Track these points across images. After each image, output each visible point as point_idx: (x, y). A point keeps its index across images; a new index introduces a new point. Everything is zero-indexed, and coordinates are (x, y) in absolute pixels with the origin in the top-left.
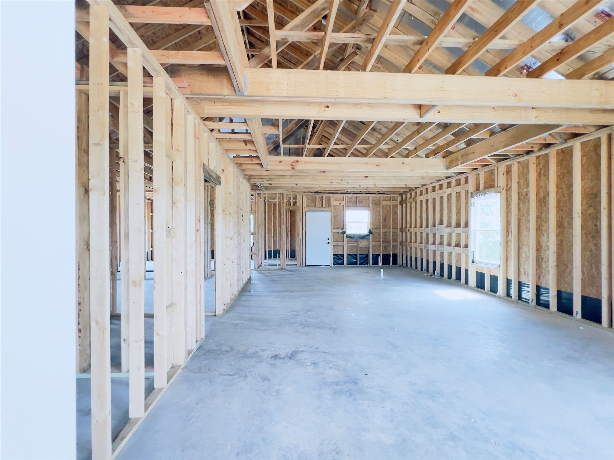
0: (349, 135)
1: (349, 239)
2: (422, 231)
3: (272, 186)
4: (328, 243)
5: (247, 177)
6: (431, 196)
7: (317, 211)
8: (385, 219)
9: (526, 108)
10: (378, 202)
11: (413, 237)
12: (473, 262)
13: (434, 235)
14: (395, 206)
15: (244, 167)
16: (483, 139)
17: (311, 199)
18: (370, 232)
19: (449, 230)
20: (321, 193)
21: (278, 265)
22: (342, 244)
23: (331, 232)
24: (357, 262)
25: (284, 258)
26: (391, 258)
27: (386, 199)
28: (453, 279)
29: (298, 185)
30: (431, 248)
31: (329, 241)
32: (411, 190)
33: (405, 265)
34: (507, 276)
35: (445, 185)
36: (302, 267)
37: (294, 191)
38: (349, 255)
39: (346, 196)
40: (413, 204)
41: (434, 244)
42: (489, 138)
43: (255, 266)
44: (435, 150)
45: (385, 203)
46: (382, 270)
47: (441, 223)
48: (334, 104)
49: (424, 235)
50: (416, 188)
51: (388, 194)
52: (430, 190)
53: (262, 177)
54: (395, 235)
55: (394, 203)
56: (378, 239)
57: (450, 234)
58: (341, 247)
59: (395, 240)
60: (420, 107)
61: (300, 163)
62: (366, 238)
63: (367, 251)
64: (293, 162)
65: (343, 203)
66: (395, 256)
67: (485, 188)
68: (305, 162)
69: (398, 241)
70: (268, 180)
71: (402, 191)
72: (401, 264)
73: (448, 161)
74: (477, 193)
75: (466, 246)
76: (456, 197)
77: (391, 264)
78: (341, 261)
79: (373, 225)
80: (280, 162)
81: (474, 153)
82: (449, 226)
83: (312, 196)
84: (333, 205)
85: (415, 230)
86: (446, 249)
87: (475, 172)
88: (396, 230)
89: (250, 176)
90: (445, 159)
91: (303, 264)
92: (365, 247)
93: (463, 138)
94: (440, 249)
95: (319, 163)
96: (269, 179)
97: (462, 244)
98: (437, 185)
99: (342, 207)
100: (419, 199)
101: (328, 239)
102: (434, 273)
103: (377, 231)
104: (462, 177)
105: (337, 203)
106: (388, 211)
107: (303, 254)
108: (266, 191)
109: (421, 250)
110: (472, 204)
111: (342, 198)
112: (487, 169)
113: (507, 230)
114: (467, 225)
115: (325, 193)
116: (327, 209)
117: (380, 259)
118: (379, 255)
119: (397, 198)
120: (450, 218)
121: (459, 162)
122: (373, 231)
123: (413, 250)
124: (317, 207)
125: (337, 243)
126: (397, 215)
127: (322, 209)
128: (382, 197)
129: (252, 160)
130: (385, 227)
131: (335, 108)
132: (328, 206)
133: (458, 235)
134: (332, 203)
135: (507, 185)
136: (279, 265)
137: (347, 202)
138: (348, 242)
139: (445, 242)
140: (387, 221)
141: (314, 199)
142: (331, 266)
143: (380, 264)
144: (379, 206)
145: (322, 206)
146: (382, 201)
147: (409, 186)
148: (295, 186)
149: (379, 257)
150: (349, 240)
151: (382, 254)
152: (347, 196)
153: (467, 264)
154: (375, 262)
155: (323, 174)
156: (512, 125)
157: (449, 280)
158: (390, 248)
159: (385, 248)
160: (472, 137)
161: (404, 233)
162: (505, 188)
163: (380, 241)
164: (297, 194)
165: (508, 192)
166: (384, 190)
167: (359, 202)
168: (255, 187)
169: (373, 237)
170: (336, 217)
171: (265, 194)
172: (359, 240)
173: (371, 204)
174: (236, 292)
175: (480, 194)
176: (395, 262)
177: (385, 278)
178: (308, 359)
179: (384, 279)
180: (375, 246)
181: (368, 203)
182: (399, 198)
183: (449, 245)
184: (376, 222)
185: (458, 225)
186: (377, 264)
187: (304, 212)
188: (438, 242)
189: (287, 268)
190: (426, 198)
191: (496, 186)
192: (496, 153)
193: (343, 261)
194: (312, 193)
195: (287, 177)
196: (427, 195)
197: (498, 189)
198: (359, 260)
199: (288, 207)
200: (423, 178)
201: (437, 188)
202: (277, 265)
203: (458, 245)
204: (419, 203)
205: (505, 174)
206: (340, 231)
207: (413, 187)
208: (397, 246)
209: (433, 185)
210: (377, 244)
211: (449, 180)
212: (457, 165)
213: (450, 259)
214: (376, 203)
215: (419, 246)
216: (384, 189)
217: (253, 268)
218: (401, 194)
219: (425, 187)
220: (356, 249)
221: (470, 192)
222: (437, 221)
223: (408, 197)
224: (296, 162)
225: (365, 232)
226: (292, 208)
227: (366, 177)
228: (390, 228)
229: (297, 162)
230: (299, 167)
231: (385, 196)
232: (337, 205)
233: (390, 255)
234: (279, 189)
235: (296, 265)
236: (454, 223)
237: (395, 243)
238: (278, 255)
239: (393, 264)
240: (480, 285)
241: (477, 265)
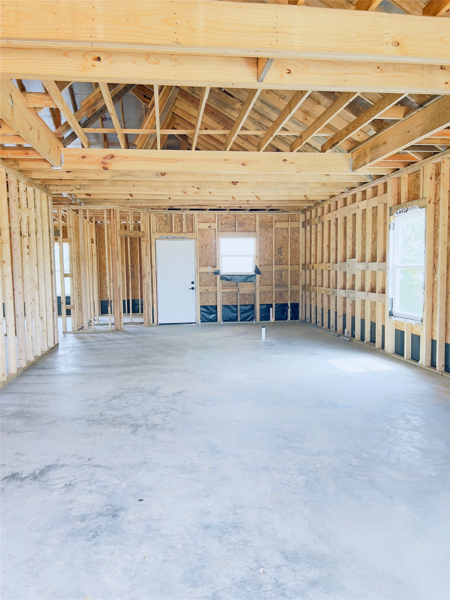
1: (225, 281)
2: (329, 269)
3: (92, 197)
4: (193, 289)
5: (39, 182)
6: (340, 213)
7: (174, 238)
8: (280, 251)
9: (431, 67)
10: (269, 224)
11: (319, 278)
12: (391, 314)
13: (345, 274)
14: (297, 230)
15: (23, 165)
16: (396, 121)
17: (165, 219)
18: (257, 271)
19: (361, 266)
20: (180, 209)
21: (110, 324)
22: (214, 290)
23: (197, 271)
24: (237, 317)
25: (120, 313)
26: (289, 310)
27: (282, 219)
28: (366, 341)
29: (134, 197)
30: (341, 293)
31: (193, 286)
32: (317, 203)
33: (308, 321)
34: (432, 336)
35: (359, 197)
36: (151, 326)
37: (135, 207)
38: (224, 306)
39: (220, 214)
40: (320, 225)
41: (344, 288)
42: (403, 119)
43: (74, 327)
44: (332, 139)
45: (279, 225)
46: (264, 329)
47: (353, 256)
48: (109, 53)
49: (332, 273)
50: (324, 201)
51: (283, 212)
52: (340, 203)
53: (64, 183)
54: (295, 275)
55: (294, 225)
56: (269, 282)
57: (364, 272)
58: (213, 295)
59: (295, 282)
60: (257, 60)
61: (116, 159)
62: (250, 279)
63: (253, 301)
64: (104, 158)
65: (215, 226)
66: (295, 307)
67: (409, 200)
68: (126, 158)
69: (299, 285)
70: (78, 188)
71: (305, 205)
72: (304, 319)
73: (354, 158)
74: (397, 209)
75: (383, 292)
76: (373, 214)
77: (289, 318)
78: (213, 315)
79: (261, 259)
80: (84, 157)
81: (385, 143)
82: (363, 260)
83: (166, 215)
84: (199, 230)
85: (321, 267)
86: (359, 296)
87: (396, 175)
88: (296, 267)
89: (45, 180)
90: (350, 154)
91: (153, 322)
92: (249, 295)
93: (365, 118)
94: (351, 295)
95: (148, 159)
96: (80, 185)
97: (378, 289)
98: (349, 196)
99: (213, 232)
100: (327, 217)
101: (193, 283)
102: (344, 333)
103: (268, 268)
104: (379, 183)
105: (205, 226)
106: (284, 237)
107: (153, 307)
108: (85, 206)
109: (329, 296)
110: (391, 225)
111: (212, 216)
112: (411, 169)
113: (434, 266)
114: (384, 260)
115: (186, 209)
116: (189, 235)
117: (272, 311)
118: (271, 306)
119: (299, 218)
120: (364, 247)
121: (368, 159)
122: (261, 269)
123: (319, 297)
124: (173, 231)
125: (207, 288)
126: (299, 244)
127: (182, 235)
128: (274, 216)
129: (27, 154)
130: (279, 262)
131: (112, 62)
132: (191, 231)
133: (374, 273)
134: (198, 226)
135: (436, 195)
136: (112, 324)
137: (221, 224)
138: (224, 287)
139: (358, 286)
140: (284, 254)
141: (169, 218)
142: (198, 324)
143: (272, 319)
144: (270, 229)
145: (182, 232)
146: (276, 222)
147: (310, 198)
148: (130, 197)
149: (271, 309)
150: (225, 284)
151: (276, 305)
152: (221, 215)
153: (384, 318)
154: (265, 317)
155: (161, 178)
156: (433, 97)
157: (361, 343)
158: (287, 295)
159: (281, 294)
160: (376, 117)
161: (308, 271)
162: (433, 201)
163: (272, 285)
164: (140, 210)
165: (437, 207)
166: (275, 205)
167: (240, 224)
169: (261, 278)
170: (204, 248)
171: (85, 211)
172: (239, 284)
173: (258, 227)
174: (14, 370)
175: (401, 210)
176: (295, 316)
177: (268, 341)
178: (65, 477)
179: (266, 343)
180: (265, 292)
181: (254, 226)
182: (302, 218)
183: (363, 289)
184: (267, 255)
185: (374, 259)
186: (268, 319)
187: (153, 240)
188: (348, 285)
189: (126, 328)
190: (334, 217)
191: (421, 197)
192: (413, 143)
193: (217, 316)
194: (165, 209)
195: (106, 183)
196: (335, 212)
197: (422, 202)
198: (241, 314)
199: (124, 232)
200: (324, 185)
201: (349, 200)
202: (108, 324)
203: (373, 290)
204: (326, 225)
205: (434, 178)
206: (210, 269)
207: (319, 198)
208: (299, 291)
209: (344, 195)
210: (268, 288)
211: (363, 188)
212: (365, 164)
213: (363, 312)
214: (267, 226)
215: (325, 291)
216: (273, 202)
217: (70, 329)
218: (304, 211)
219: (334, 199)
220: (235, 298)
221: (389, 206)
222: (349, 253)
223: (313, 215)
224: (109, 157)
225: (251, 271)
226: (131, 232)
227: (235, 183)
228: (288, 264)
229: (112, 157)
230: (114, 166)
231: (280, 214)
232: (205, 229)
233: (287, 304)
234: (106, 202)
235: (142, 323)
236: (368, 257)
237: (295, 288)
238: (109, 308)
239: (291, 319)
240: (399, 351)
241: (397, 319)
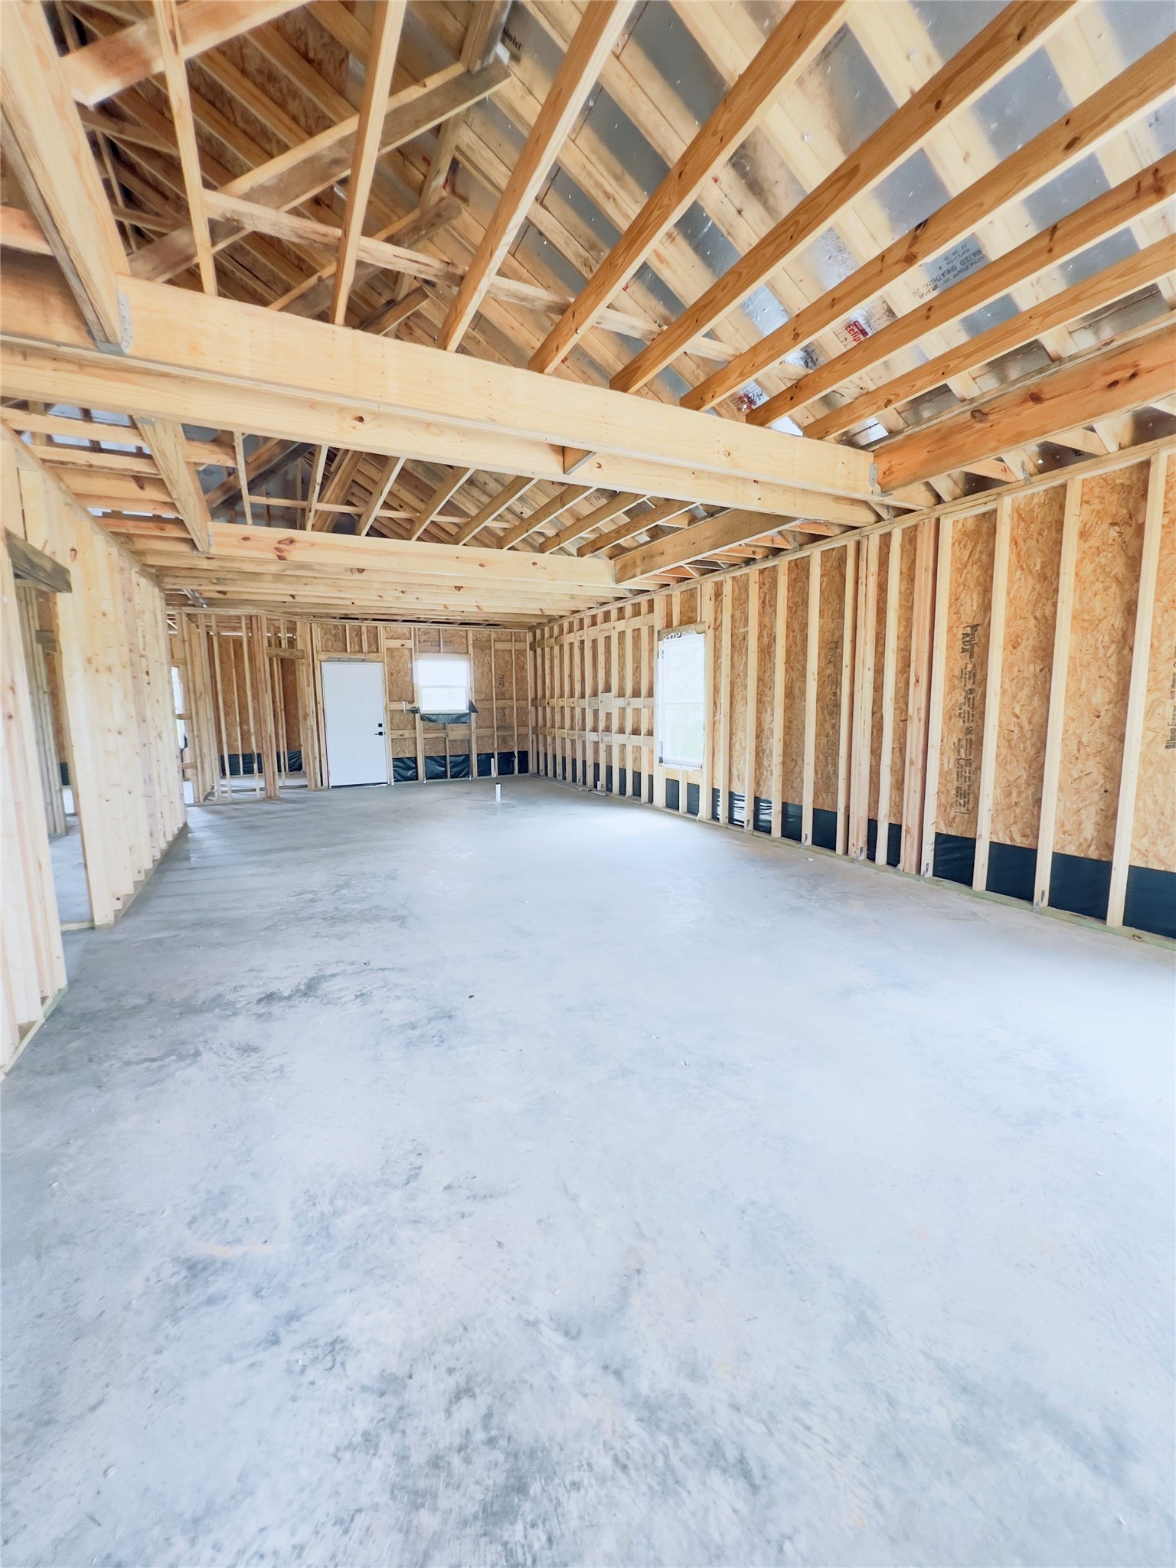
0: (416, 487)
1: (425, 722)
2: (572, 705)
3: (228, 596)
4: (381, 734)
5: (153, 570)
6: (588, 634)
7: (350, 660)
8: (501, 681)
9: (744, 480)
10: (486, 644)
11: (558, 717)
12: (661, 761)
13: (596, 712)
14: (521, 653)
15: (141, 545)
16: (678, 529)
17: (334, 632)
18: (472, 708)
19: (621, 702)
20: (357, 619)
21: (258, 790)
22: (413, 735)
23: (386, 708)
24: (446, 772)
25: (274, 773)
26: (516, 760)
27: (503, 638)
28: (627, 794)
29: (298, 599)
30: (591, 737)
31: (381, 729)
32: (551, 619)
33: (542, 773)
34: (713, 784)
35: (614, 615)
36: (320, 790)
37: (289, 613)
38: (426, 757)
39: (417, 627)
40: (556, 649)
41: (595, 729)
42: (686, 527)
43: (196, 796)
44: (594, 541)
45: (500, 646)
46: (498, 787)
47: (608, 689)
48: (376, 416)
49: (578, 711)
50: (562, 617)
51: (505, 628)
52: (587, 622)
53: (196, 574)
54: (523, 712)
55: (519, 646)
56: (488, 724)
57: (623, 710)
58: (410, 742)
59: (523, 724)
60: (563, 450)
61: (297, 545)
62: (463, 719)
63: (467, 749)
64: (280, 542)
65: (410, 644)
66: (523, 756)
67: (681, 623)
68: (313, 545)
69: (528, 726)
70: (215, 581)
71: (534, 621)
72: (536, 771)
73: (618, 567)
74: (669, 633)
75: (650, 733)
76: (634, 638)
77: (516, 772)
78: (411, 772)
79: (476, 692)
80: (246, 539)
81: (662, 554)
82: (621, 694)
83: (336, 627)
84: (387, 649)
85: (561, 704)
86: (616, 739)
87: (665, 592)
88: (523, 703)
89: (161, 568)
90: (612, 561)
91: (322, 784)
92: (462, 741)
93: (645, 522)
94: (606, 739)
95: (347, 549)
96: (218, 579)
97: (644, 730)
98: (600, 612)
99: (407, 653)
100: (567, 639)
101: (380, 725)
102: (596, 786)
103: (487, 704)
104: (643, 600)
105: (396, 644)
106: (506, 662)
107: (320, 761)
108: (211, 609)
109: (573, 742)
110: (660, 652)
111: (406, 631)
112: (684, 586)
113: (715, 703)
114: (650, 694)
115: (366, 619)
116: (373, 656)
117: (494, 763)
118: (492, 755)
119: (525, 638)
120: (622, 678)
121: (638, 570)
122: (478, 706)
123: (558, 742)
124: (349, 650)
125: (401, 732)
126: (526, 672)
127: (361, 656)
128: (493, 633)
129: (163, 529)
130: (501, 696)
131: (380, 426)
132: (375, 650)
133: (637, 711)
134: (385, 643)
135: (716, 619)
136: (261, 789)
137: (419, 642)
138: (426, 730)
139: (615, 726)
140: (507, 685)
141: (340, 631)
142: (390, 784)
143: (494, 773)
144: (488, 651)
145: (361, 651)
146: (495, 641)
147: (547, 613)
148: (290, 599)
149: (492, 760)
150: (428, 726)
151: (498, 754)
152: (419, 629)
153: (651, 766)
154: (484, 771)
155: (358, 576)
156: (723, 509)
157: (621, 797)
158: (513, 740)
159: (504, 740)
160: (659, 523)
161: (540, 709)
162: (712, 626)
163: (493, 727)
164: (296, 618)
165: (717, 633)
166: (497, 619)
167: (445, 642)
168: (174, 599)
169: (477, 717)
170: (394, 675)
171: (208, 616)
172: (448, 726)
173: (471, 648)
174: (149, 865)
175: (673, 634)
176: (523, 768)
177: (504, 802)
178: (348, 988)
179: (503, 804)
180: (483, 737)
181: (465, 646)
182: (529, 637)
183: (622, 731)
184: (484, 686)
185: (636, 694)
186: (489, 773)
187: (317, 663)
188: (601, 725)
189: (283, 794)
190: (579, 639)
191: (699, 620)
192: (699, 557)
193: (417, 772)
194: (335, 618)
195: (266, 578)
196: (580, 633)
197: (700, 627)
198: (452, 767)
199: (274, 651)
200: (573, 597)
201: (600, 618)
202: (255, 790)
203: (636, 732)
204: (566, 648)
205: (713, 599)
206: (405, 706)
207: (556, 613)
208: (527, 735)
209: (593, 612)
210: (488, 732)
211: (620, 604)
212: (634, 576)
213: (623, 759)
214: (482, 646)
215: (568, 734)
216: (497, 616)
217: (189, 799)
218: (532, 628)
219: (578, 616)
220: (442, 745)
221: (657, 629)
222: (601, 686)
223: (547, 635)
224: (288, 542)
225: (462, 707)
226: (284, 651)
227: (459, 588)
228: (512, 699)
229: (292, 541)
230: (295, 555)
231: (500, 630)
232: (397, 649)
233: (513, 753)
234: (248, 605)
235: (306, 786)
236: (629, 691)
237: (523, 730)
238: (256, 766)
239: (519, 772)
240: (672, 804)
241: (669, 766)
